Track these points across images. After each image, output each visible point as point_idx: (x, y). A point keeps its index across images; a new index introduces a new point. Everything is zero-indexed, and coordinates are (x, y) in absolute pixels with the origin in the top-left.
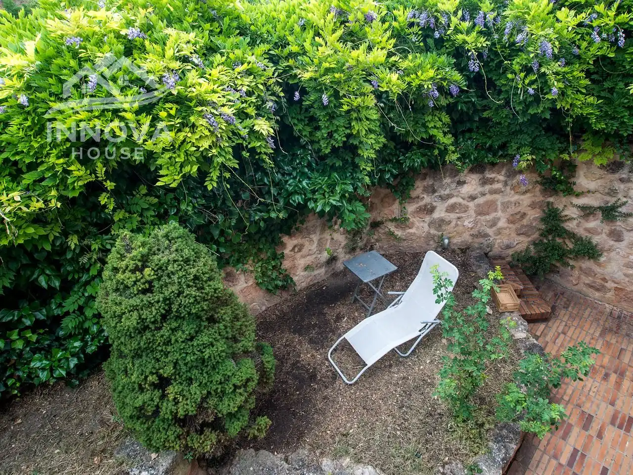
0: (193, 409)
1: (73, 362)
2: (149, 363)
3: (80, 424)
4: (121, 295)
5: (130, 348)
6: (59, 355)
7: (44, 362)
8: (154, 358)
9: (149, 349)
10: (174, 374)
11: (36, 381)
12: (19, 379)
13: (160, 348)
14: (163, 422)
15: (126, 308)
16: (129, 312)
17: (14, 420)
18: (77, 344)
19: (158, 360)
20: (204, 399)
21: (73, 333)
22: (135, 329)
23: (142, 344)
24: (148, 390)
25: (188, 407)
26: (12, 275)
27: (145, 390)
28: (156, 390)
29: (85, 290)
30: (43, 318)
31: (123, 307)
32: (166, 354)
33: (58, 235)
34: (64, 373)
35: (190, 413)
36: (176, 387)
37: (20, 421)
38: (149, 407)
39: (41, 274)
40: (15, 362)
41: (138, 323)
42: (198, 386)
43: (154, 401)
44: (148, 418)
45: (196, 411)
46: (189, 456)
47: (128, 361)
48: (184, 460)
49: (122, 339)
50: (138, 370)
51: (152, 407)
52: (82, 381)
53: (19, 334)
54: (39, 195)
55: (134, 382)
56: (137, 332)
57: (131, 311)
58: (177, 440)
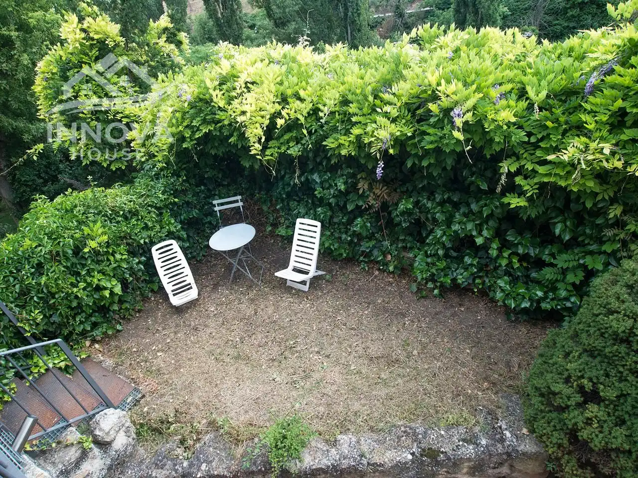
0: (598, 445)
1: (526, 305)
2: (597, 369)
3: (493, 349)
4: (630, 294)
5: (591, 343)
6: (520, 291)
7: (508, 286)
8: (606, 370)
9: (610, 360)
10: (611, 402)
11: (491, 294)
12: (483, 283)
13: (621, 369)
14: (560, 422)
15: (625, 310)
16: (625, 315)
17: (461, 305)
18: (540, 294)
19: (607, 376)
20: (617, 450)
21: (543, 282)
22: (616, 334)
23: (607, 350)
24: (572, 387)
25: (595, 438)
26: (541, 210)
27: (570, 384)
28: (580, 395)
29: (584, 257)
30: (532, 255)
31: (623, 306)
32: (622, 379)
33: (607, 198)
34: (513, 306)
35: (592, 445)
36: (601, 413)
37: (463, 309)
38: (561, 400)
39: (561, 222)
40: (489, 270)
41: (624, 332)
42: (625, 435)
43: (569, 400)
44: (550, 404)
45: (600, 449)
46: (550, 467)
47: (578, 349)
48: (544, 463)
49: (592, 330)
50: (580, 365)
51: (563, 402)
52: (517, 321)
53: (509, 255)
54: (624, 155)
55: (567, 370)
56: (614, 337)
57: (628, 316)
58: (556, 445)
